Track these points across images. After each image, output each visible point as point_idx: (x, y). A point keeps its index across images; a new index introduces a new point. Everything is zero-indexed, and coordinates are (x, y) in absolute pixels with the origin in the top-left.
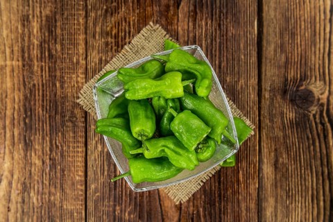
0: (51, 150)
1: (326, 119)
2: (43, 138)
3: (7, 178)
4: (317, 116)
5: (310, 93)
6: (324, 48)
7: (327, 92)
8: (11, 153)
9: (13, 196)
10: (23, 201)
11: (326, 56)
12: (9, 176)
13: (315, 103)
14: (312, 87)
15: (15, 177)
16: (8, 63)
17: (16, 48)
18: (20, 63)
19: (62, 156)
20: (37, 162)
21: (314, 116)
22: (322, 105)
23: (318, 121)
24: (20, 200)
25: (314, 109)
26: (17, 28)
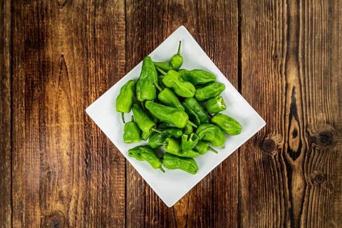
0: (103, 180)
1: (283, 159)
2: (98, 172)
3: (74, 197)
4: (277, 157)
5: (272, 142)
6: (282, 113)
7: (283, 141)
8: (78, 182)
9: (79, 209)
10: (85, 213)
11: (283, 117)
12: (76, 197)
13: (276, 148)
14: (273, 138)
15: (80, 197)
16: (75, 123)
17: (80, 114)
18: (83, 124)
19: (110, 184)
20: (94, 187)
21: (275, 156)
22: (280, 149)
23: (277, 159)
24: (83, 212)
25: (275, 153)
26: (81, 100)
